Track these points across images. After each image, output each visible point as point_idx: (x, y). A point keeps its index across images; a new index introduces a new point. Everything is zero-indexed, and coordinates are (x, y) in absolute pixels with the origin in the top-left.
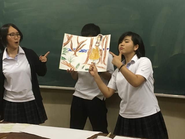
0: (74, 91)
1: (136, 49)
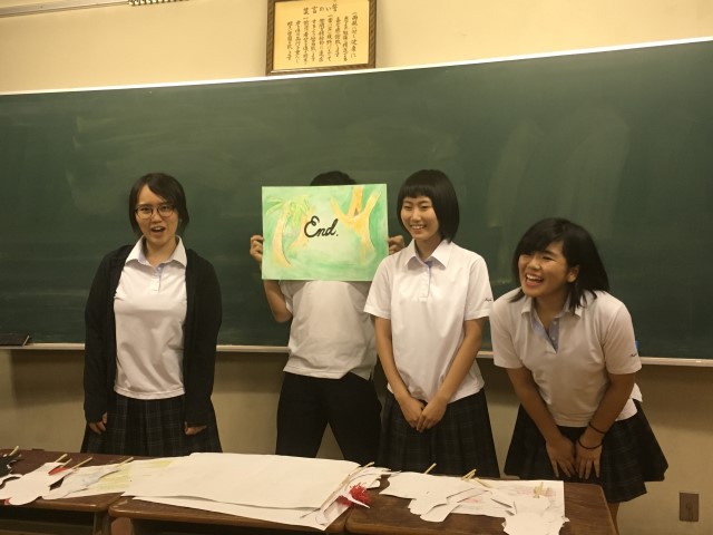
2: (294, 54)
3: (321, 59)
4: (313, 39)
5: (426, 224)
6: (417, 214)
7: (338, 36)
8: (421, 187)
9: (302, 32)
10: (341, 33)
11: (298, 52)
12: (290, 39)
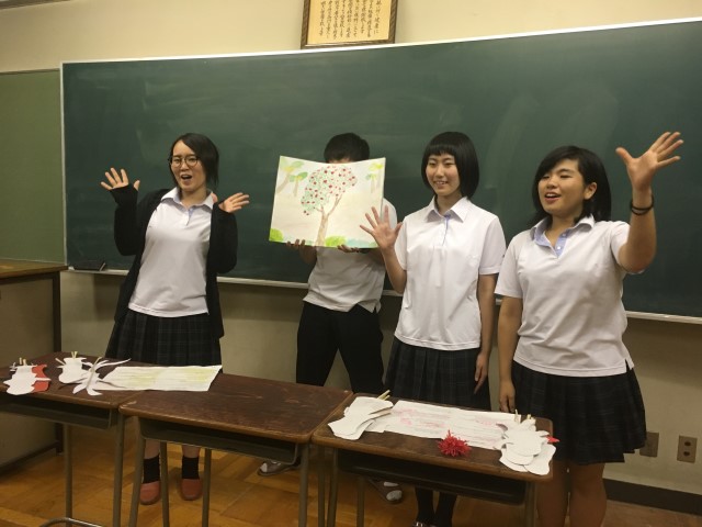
0: (305, 292)
1: (589, 195)
2: (325, 30)
3: (348, 36)
4: (342, 17)
5: (449, 180)
6: (441, 170)
7: (363, 15)
8: (446, 146)
9: (333, 11)
10: (367, 12)
11: (329, 28)
12: (323, 17)
